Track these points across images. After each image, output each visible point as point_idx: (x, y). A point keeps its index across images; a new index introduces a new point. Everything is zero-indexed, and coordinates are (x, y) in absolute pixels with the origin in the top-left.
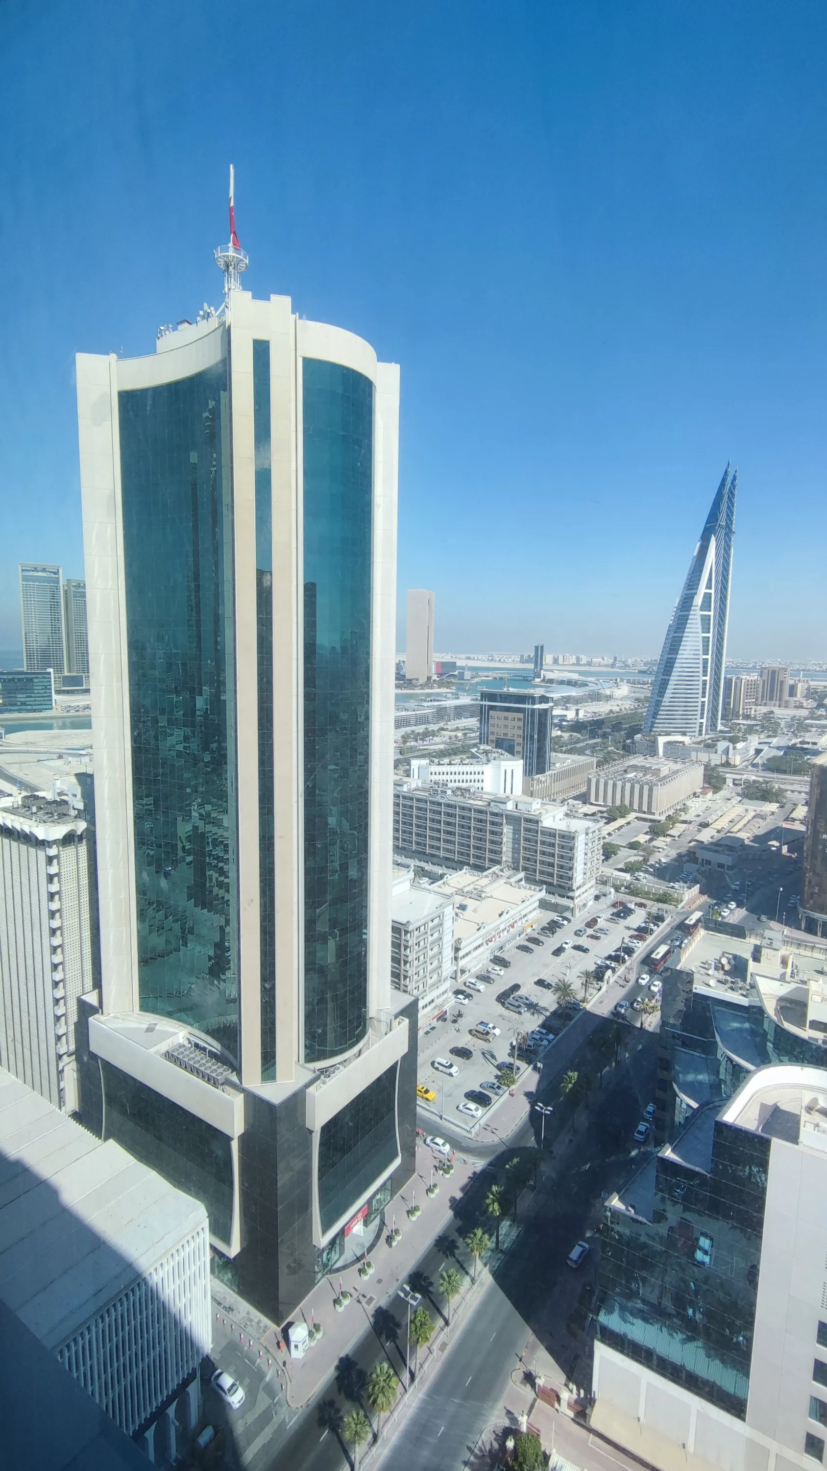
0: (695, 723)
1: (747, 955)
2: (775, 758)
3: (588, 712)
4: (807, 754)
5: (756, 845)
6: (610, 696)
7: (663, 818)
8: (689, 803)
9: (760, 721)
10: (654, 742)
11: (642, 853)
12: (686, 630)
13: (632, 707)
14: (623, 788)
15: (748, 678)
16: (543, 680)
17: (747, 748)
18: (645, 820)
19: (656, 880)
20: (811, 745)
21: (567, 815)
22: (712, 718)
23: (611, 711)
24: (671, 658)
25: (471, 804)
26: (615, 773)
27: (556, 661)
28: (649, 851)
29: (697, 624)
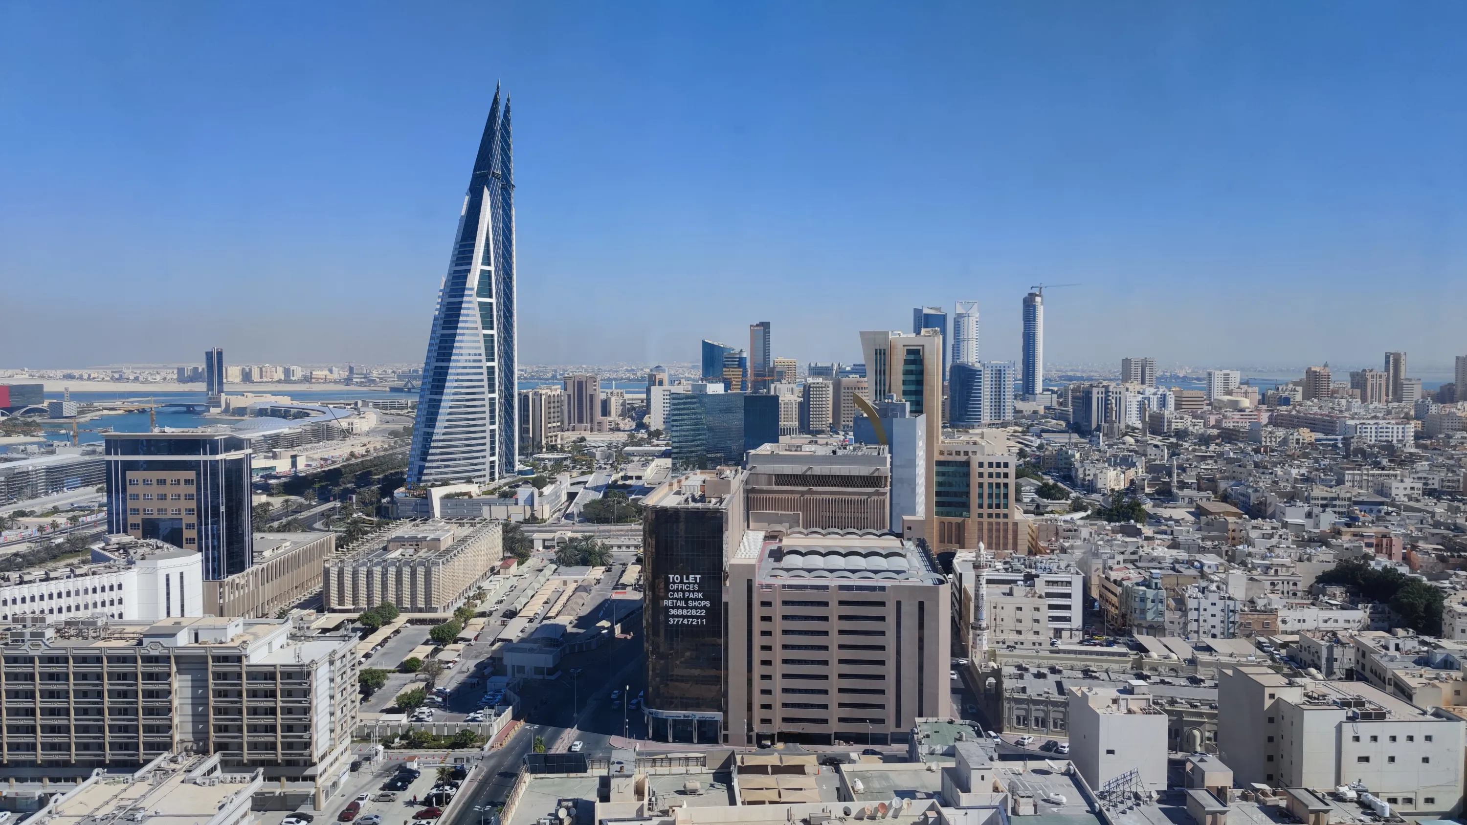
0: (484, 463)
1: (592, 796)
2: (594, 502)
3: (313, 460)
4: (631, 493)
5: (582, 631)
6: (348, 430)
7: (449, 614)
8: (485, 585)
9: (570, 452)
10: (426, 498)
11: (422, 676)
12: (460, 325)
13: (386, 446)
14: (384, 575)
15: (549, 393)
16: (227, 411)
17: (556, 492)
18: (423, 622)
19: (447, 714)
20: (634, 480)
21: (293, 637)
22: (506, 455)
23: (352, 454)
24: (441, 367)
25: (99, 648)
26: (368, 554)
27: (247, 377)
28: (433, 671)
29: (474, 315)
